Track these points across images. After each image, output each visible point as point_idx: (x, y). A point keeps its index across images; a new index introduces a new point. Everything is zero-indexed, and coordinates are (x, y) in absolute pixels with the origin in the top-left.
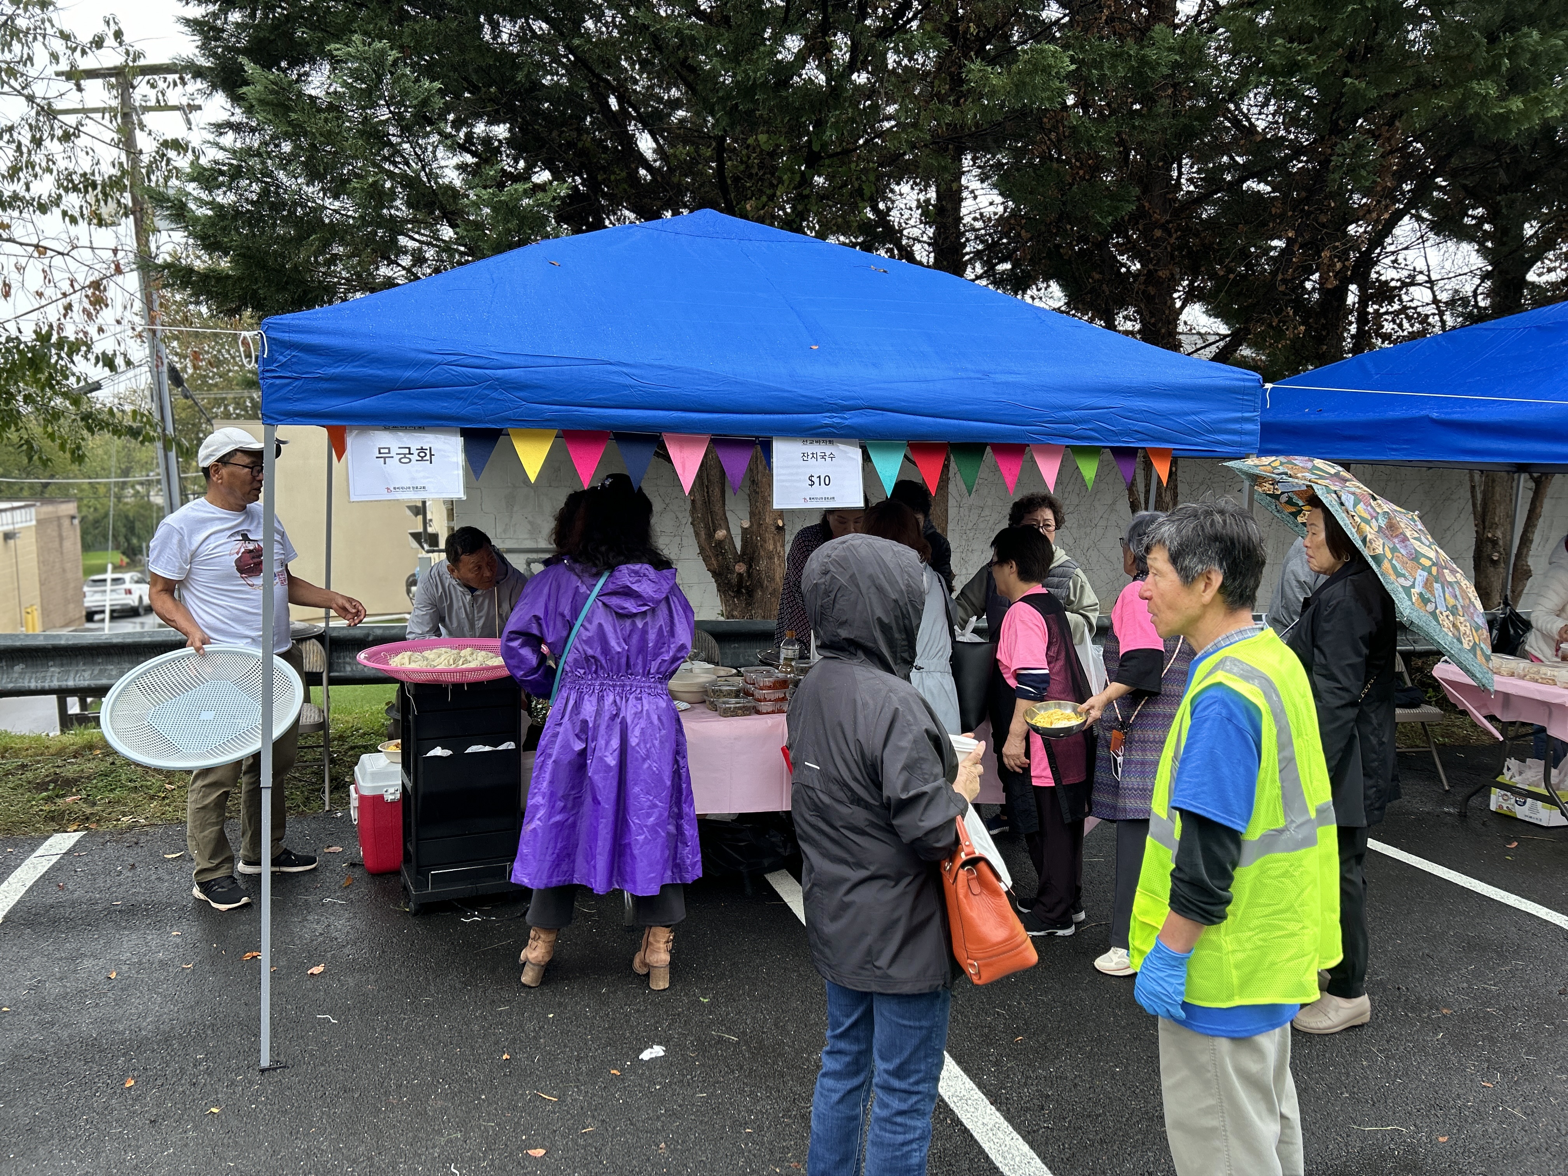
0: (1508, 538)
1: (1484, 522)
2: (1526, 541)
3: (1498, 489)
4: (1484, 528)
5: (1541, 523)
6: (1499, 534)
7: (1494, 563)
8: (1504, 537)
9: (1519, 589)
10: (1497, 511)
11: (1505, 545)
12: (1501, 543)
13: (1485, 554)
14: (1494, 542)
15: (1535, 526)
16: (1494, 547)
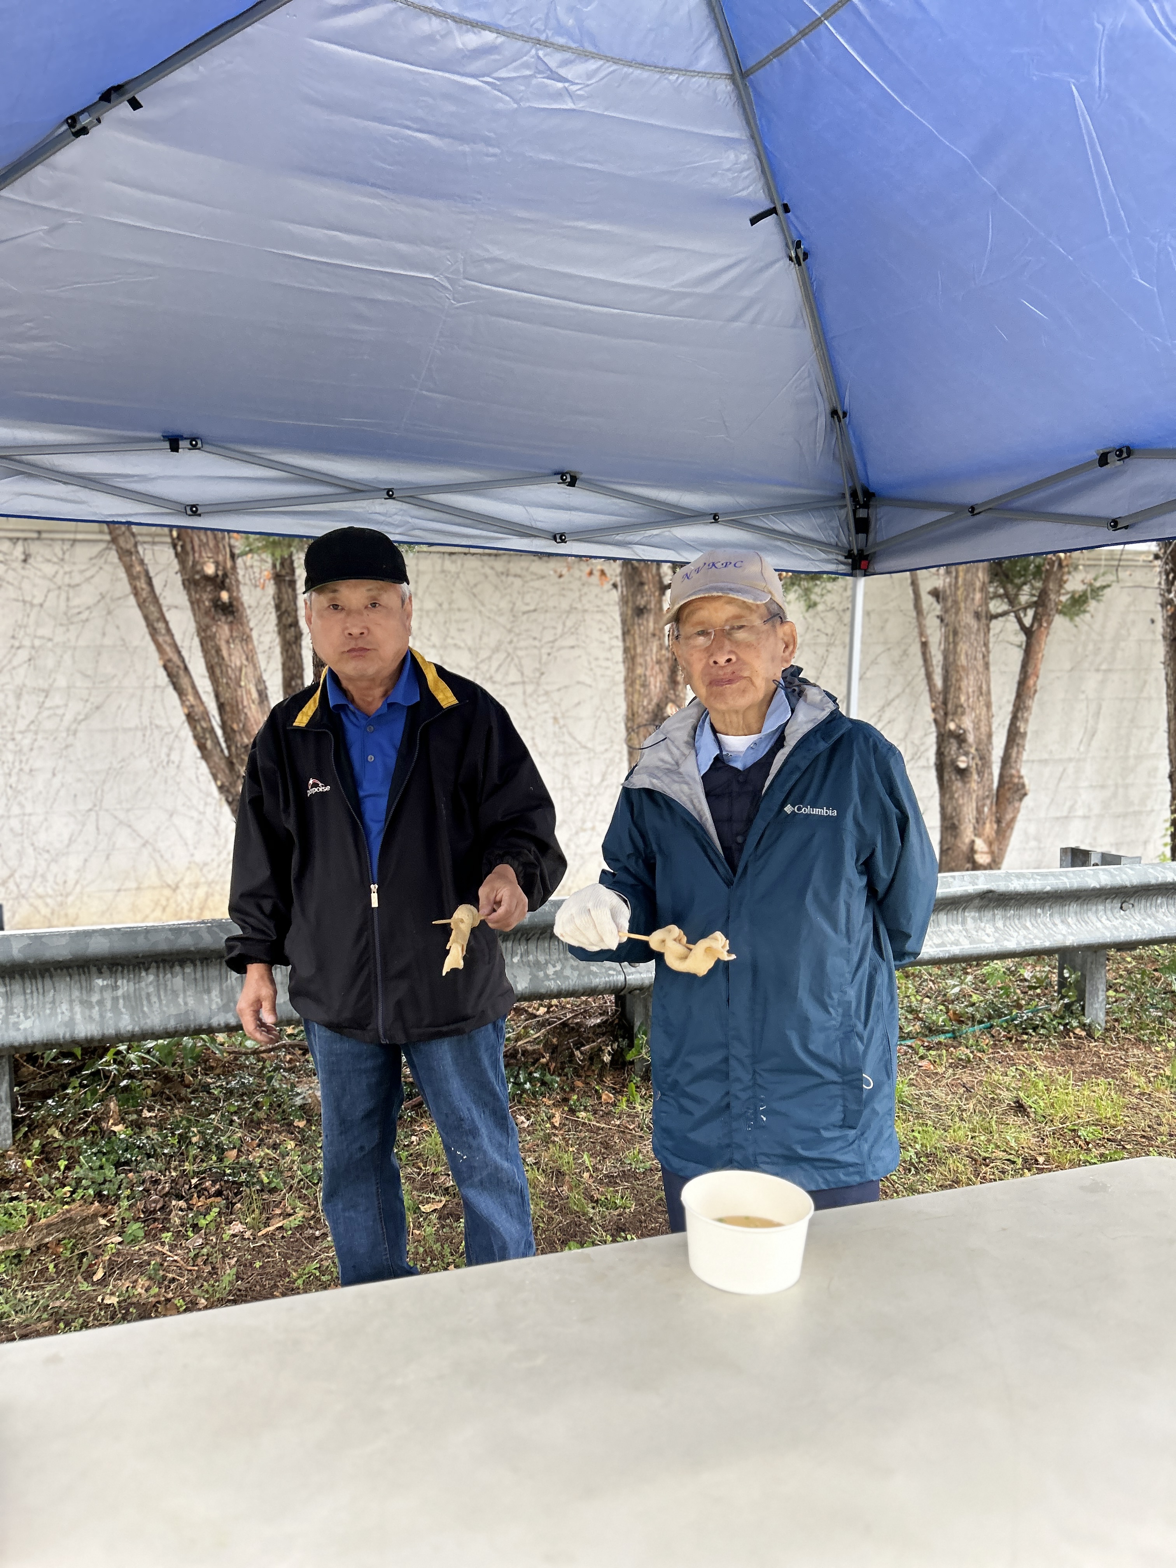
0: (984, 729)
1: (945, 703)
2: (1014, 736)
3: (963, 647)
4: (946, 714)
5: (1034, 704)
6: (967, 723)
7: (963, 773)
8: (977, 728)
9: (1008, 817)
10: (964, 684)
11: (979, 742)
12: (971, 738)
13: (948, 759)
14: (960, 739)
15: (1027, 708)
16: (960, 747)
